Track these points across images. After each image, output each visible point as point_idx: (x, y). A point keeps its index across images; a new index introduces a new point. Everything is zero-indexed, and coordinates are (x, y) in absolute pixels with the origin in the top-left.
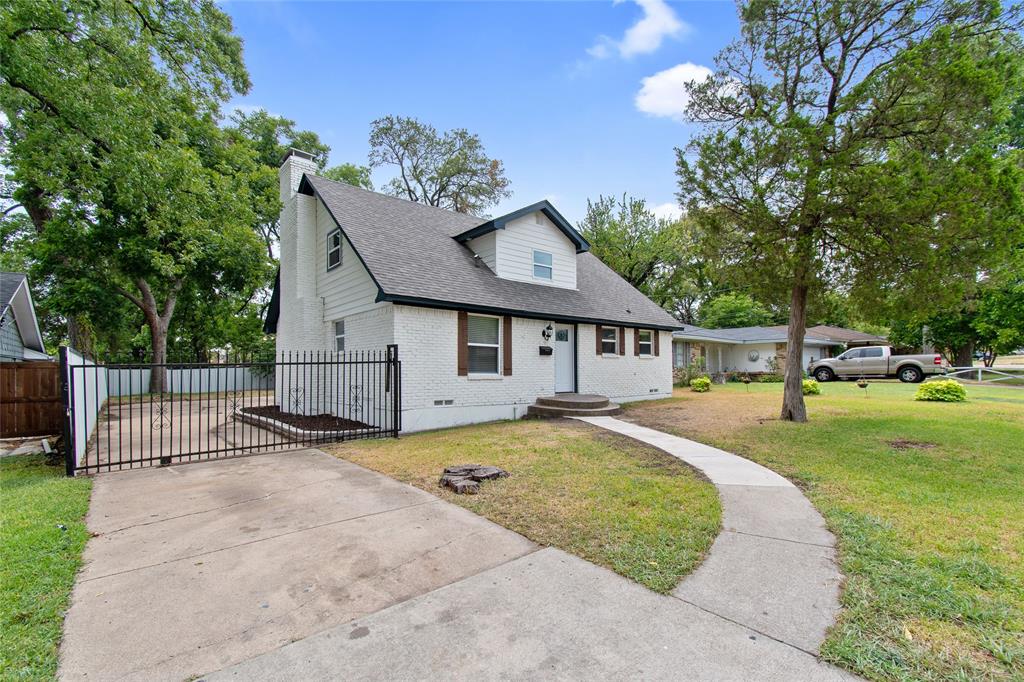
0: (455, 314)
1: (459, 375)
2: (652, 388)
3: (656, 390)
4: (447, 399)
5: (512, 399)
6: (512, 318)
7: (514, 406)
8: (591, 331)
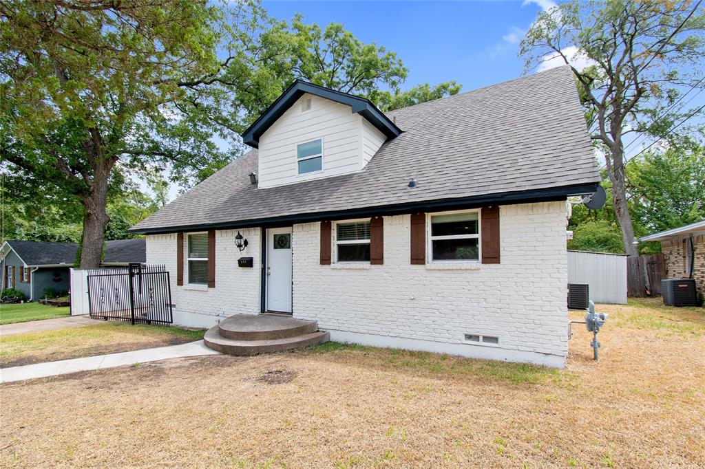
0: (176, 236)
1: (178, 285)
2: (472, 332)
3: (494, 339)
5: (216, 311)
6: (216, 231)
7: (218, 318)
8: (313, 232)
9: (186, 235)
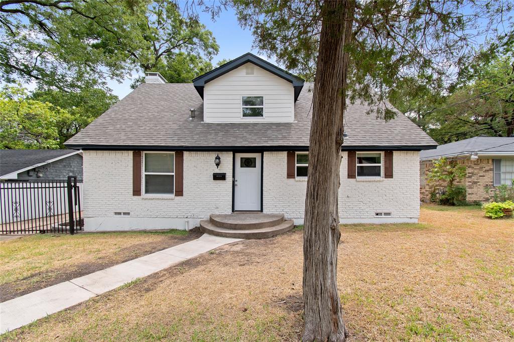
0: (131, 153)
1: (134, 195)
2: (378, 211)
3: (389, 214)
4: (124, 212)
5: (184, 214)
6: (184, 152)
7: (186, 220)
8: (280, 158)
9: (143, 153)
